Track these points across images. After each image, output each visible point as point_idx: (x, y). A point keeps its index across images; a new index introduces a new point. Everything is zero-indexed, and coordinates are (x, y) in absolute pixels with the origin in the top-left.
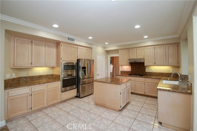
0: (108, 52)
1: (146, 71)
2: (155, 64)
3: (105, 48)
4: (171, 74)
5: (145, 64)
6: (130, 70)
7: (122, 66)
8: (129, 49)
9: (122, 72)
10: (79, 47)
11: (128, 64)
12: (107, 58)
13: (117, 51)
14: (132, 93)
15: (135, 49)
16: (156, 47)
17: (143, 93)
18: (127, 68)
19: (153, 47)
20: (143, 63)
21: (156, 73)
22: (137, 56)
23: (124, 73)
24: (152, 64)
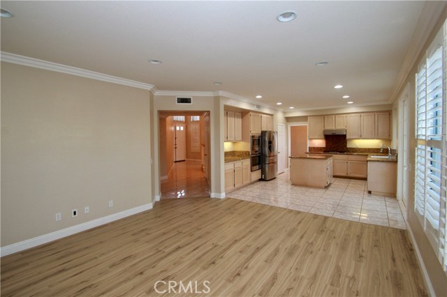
0: (288, 119)
1: (349, 146)
2: (361, 137)
3: (284, 113)
4: (380, 149)
5: (348, 137)
6: (324, 146)
7: (311, 139)
8: (323, 116)
9: (310, 148)
10: (263, 115)
11: (323, 137)
12: (287, 128)
13: (304, 118)
14: (334, 176)
15: (333, 116)
16: (362, 114)
17: (344, 174)
18: (320, 143)
19: (359, 115)
20: (345, 136)
21: (362, 149)
22: (336, 126)
23: (314, 150)
24: (357, 137)
